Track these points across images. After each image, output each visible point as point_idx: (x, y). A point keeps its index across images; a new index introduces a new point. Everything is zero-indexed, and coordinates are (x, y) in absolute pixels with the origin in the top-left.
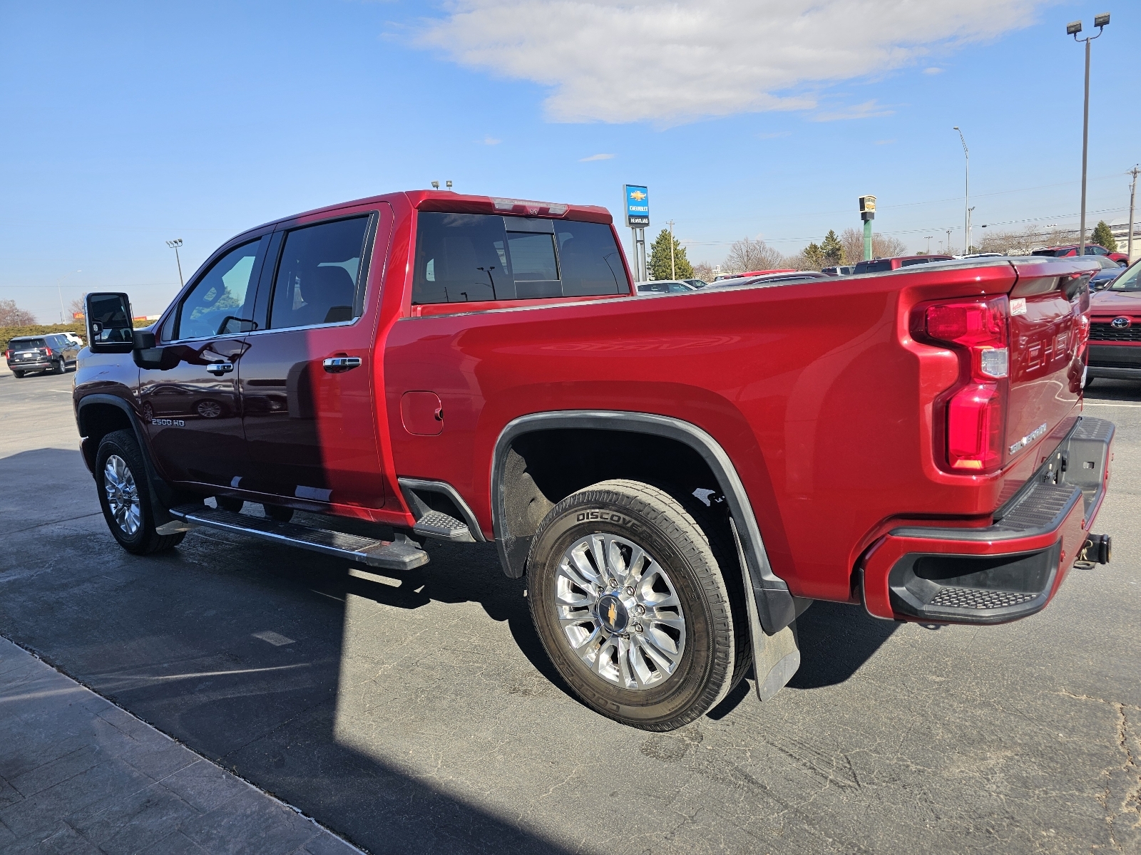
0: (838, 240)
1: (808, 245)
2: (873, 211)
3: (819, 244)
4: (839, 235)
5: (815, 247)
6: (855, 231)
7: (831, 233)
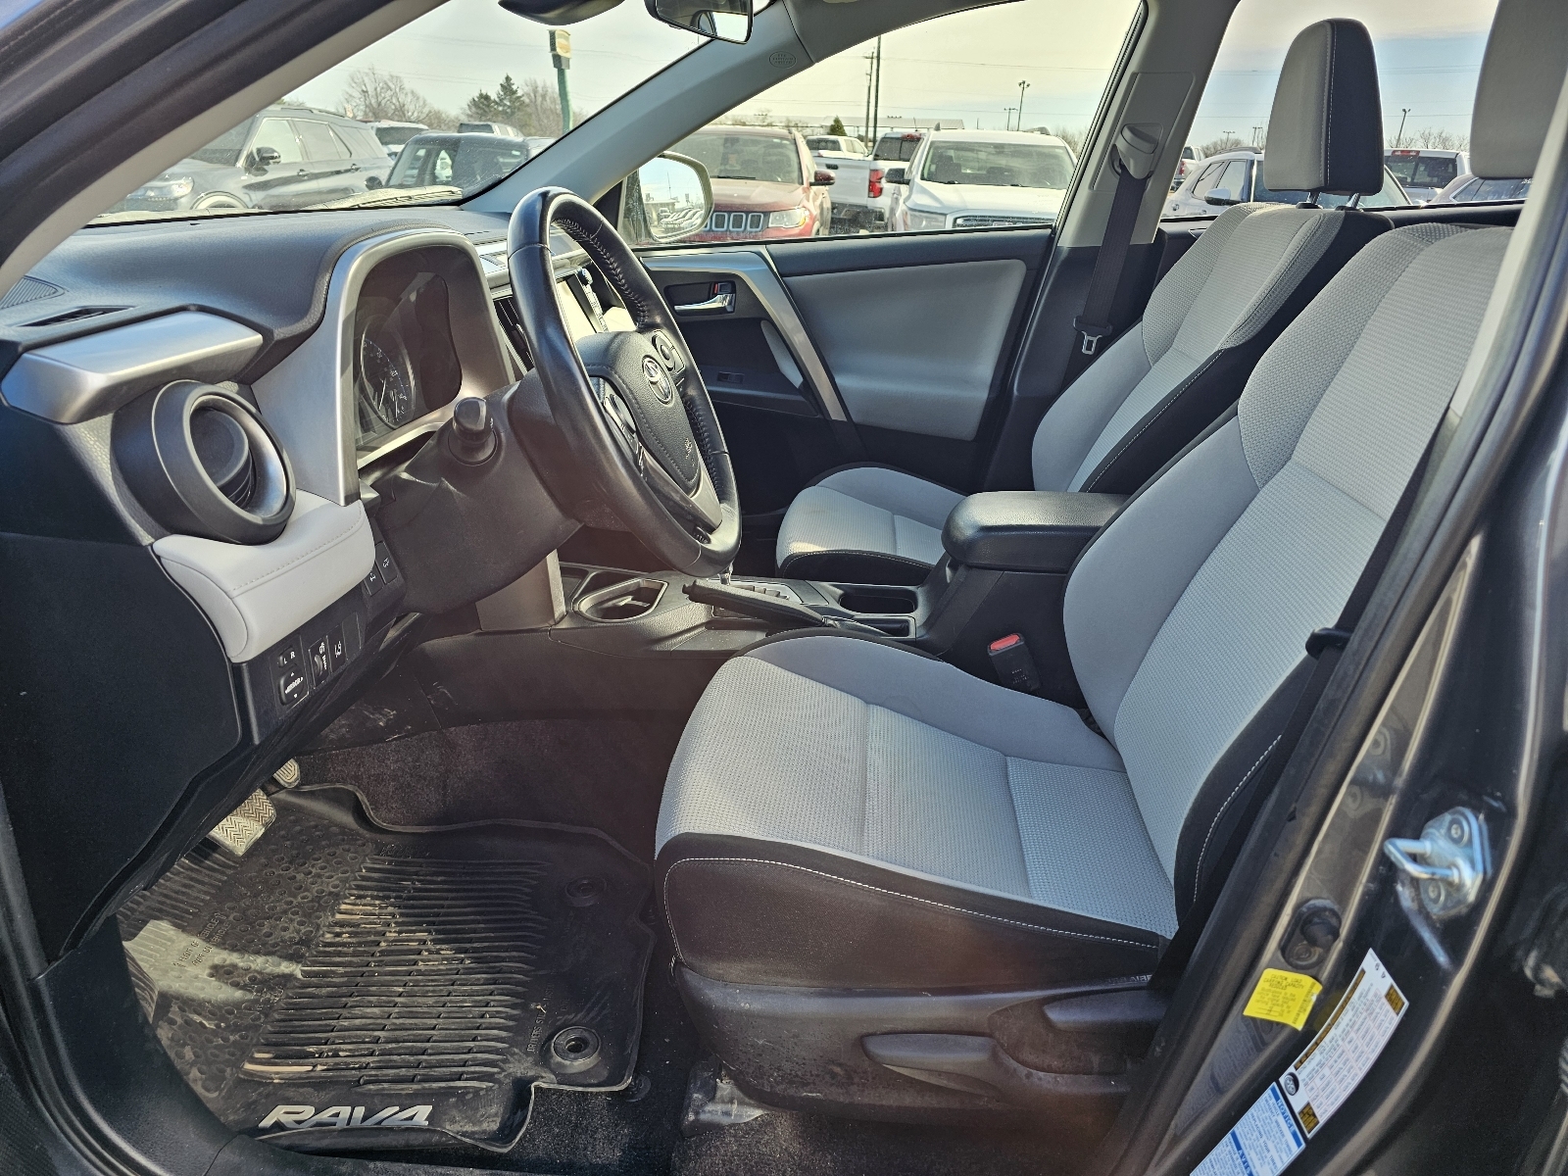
0: (519, 93)
1: (476, 95)
2: (567, 55)
3: (493, 96)
4: (520, 86)
5: (487, 98)
6: (540, 84)
7: (508, 79)
